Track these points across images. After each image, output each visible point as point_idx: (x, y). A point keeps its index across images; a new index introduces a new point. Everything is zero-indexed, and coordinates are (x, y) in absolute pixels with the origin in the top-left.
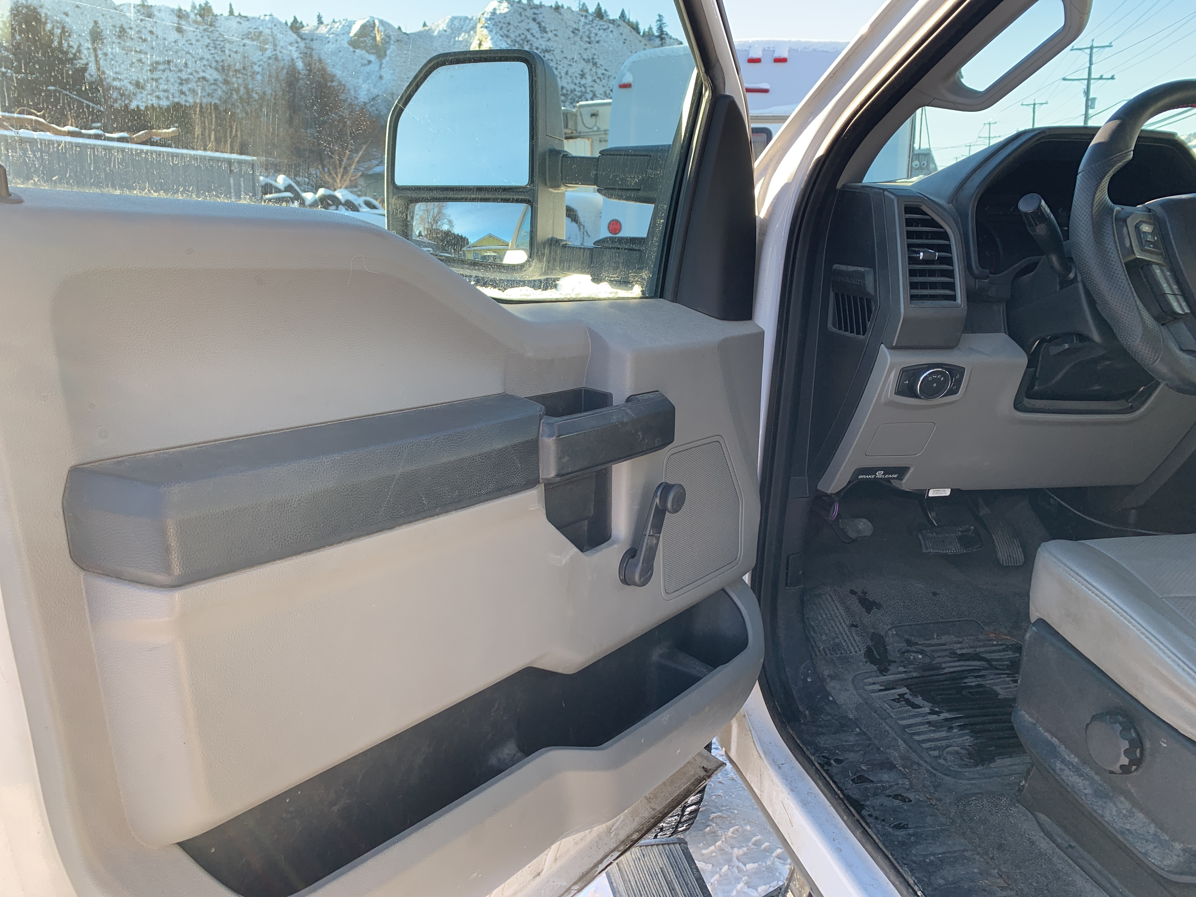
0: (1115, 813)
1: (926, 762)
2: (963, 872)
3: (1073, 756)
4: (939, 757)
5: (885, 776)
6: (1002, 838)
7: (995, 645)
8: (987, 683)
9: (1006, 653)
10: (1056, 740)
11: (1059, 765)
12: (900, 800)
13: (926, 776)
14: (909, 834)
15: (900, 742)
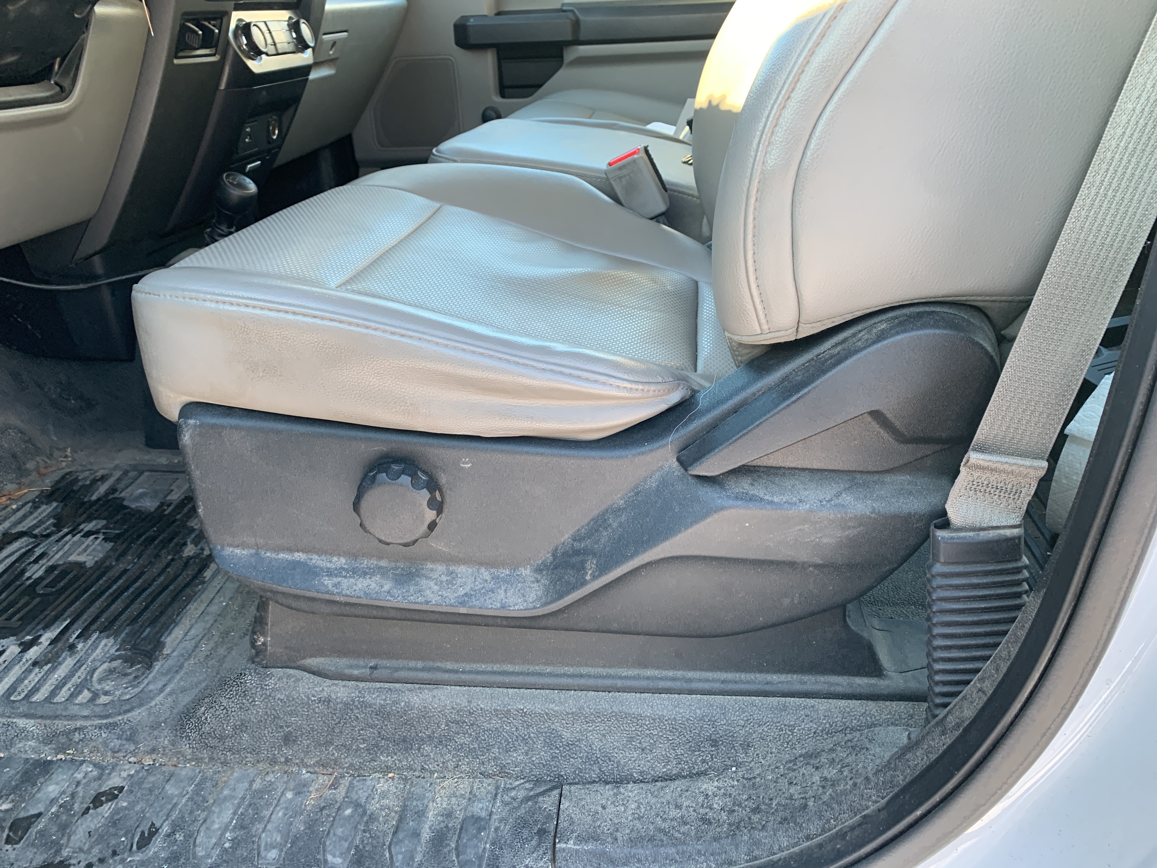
0: (436, 588)
1: (86, 717)
2: (280, 814)
3: (335, 559)
4: (95, 696)
5: (51, 788)
6: (281, 727)
7: (18, 509)
8: (56, 558)
9: (39, 511)
10: (301, 554)
11: (328, 582)
12: (108, 801)
13: (104, 735)
14: (169, 836)
15: (21, 722)
